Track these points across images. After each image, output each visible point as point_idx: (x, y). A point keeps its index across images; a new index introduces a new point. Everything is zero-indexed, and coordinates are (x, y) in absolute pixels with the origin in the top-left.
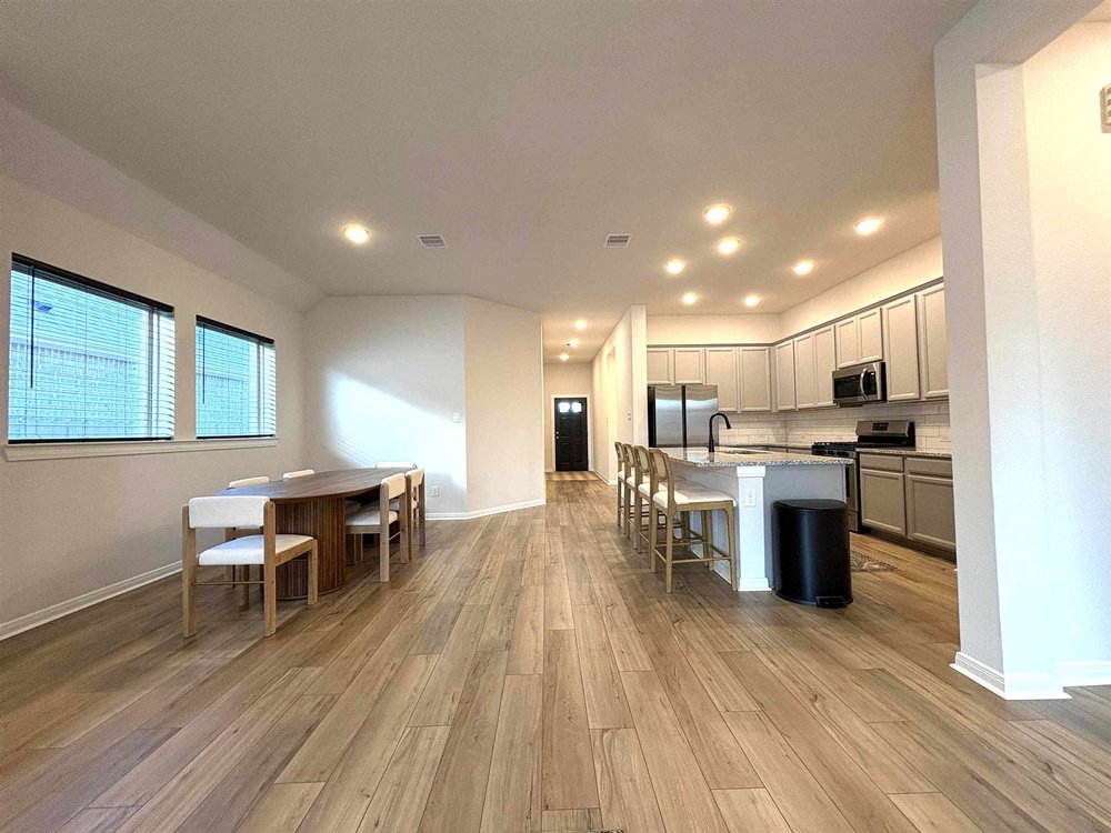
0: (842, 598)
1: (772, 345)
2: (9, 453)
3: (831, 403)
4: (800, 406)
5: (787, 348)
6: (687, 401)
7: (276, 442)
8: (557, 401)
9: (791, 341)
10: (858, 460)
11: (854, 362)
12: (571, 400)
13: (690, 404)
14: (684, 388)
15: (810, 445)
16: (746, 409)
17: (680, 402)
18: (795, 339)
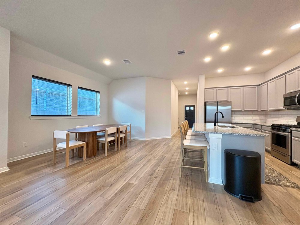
0: (253, 198)
1: (259, 85)
2: (31, 118)
3: (282, 108)
4: (269, 109)
5: (265, 87)
6: (219, 107)
7: (100, 117)
8: (186, 106)
9: (267, 83)
10: (291, 133)
11: (294, 90)
12: (190, 106)
13: (220, 108)
14: (217, 102)
15: (270, 125)
16: (246, 110)
17: (216, 107)
18: (268, 82)
